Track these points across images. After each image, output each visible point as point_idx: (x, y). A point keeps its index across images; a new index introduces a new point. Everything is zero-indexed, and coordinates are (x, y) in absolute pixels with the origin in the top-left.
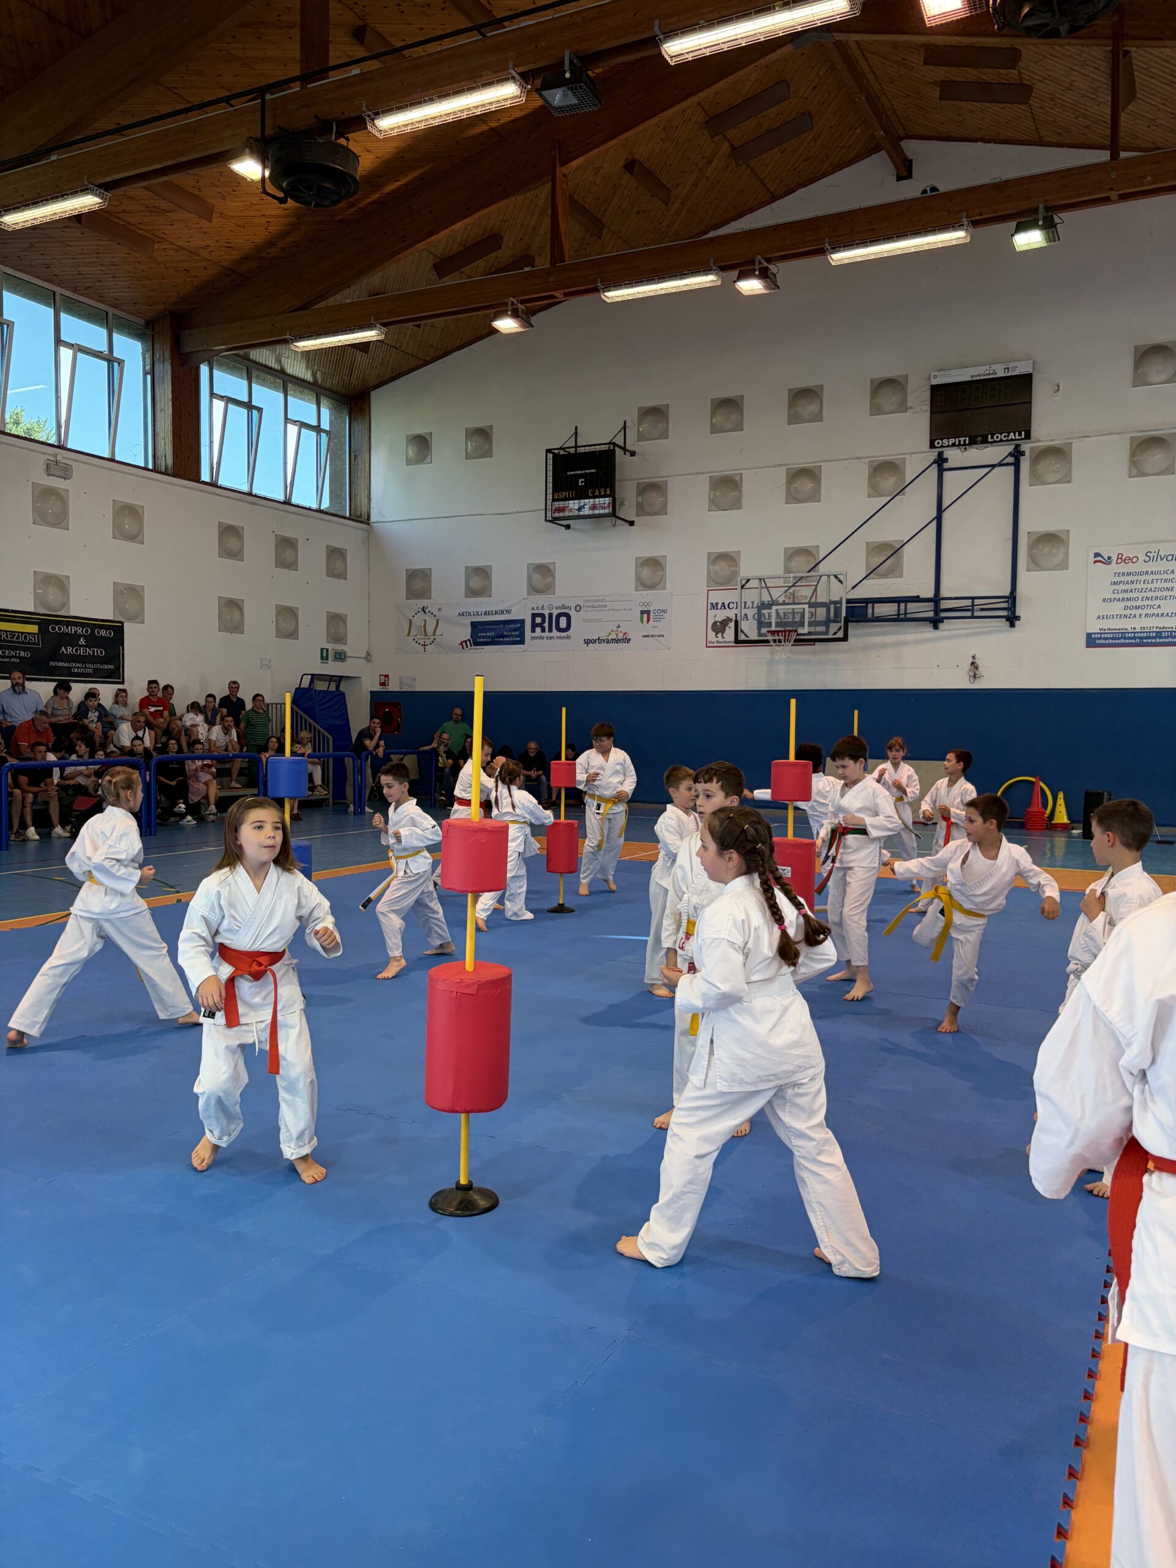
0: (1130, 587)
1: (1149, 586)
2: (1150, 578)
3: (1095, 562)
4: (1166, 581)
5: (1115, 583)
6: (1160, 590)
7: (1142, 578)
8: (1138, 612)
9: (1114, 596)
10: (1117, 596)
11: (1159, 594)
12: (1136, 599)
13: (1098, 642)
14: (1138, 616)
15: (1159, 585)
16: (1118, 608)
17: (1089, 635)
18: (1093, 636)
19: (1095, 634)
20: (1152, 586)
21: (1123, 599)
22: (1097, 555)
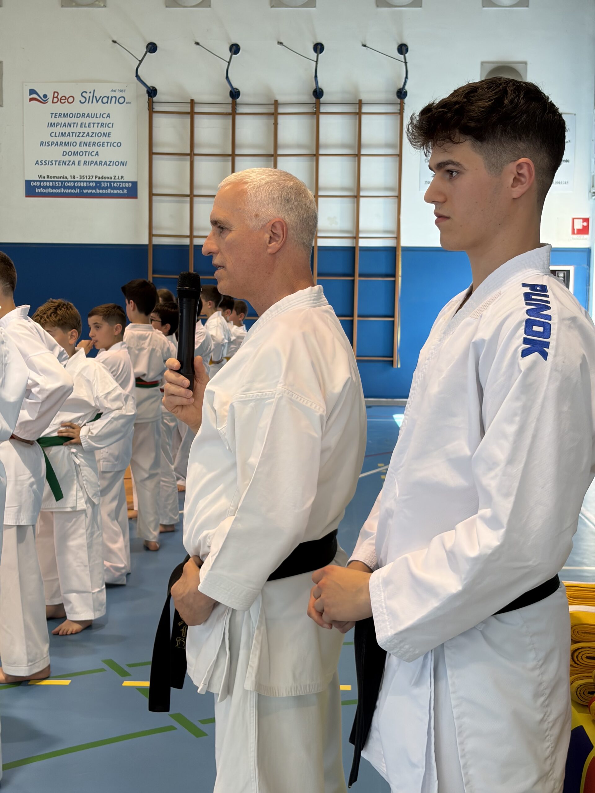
0: (67, 130)
1: (86, 130)
2: (87, 120)
3: (31, 100)
4: (102, 125)
5: (52, 125)
6: (98, 135)
7: (80, 120)
8: (76, 159)
9: (51, 140)
10: (55, 140)
11: (96, 139)
12: (74, 144)
13: (37, 190)
14: (76, 163)
15: (96, 130)
16: (56, 153)
17: (28, 183)
18: (32, 184)
19: (34, 181)
20: (90, 130)
21: (61, 143)
22: (32, 92)
